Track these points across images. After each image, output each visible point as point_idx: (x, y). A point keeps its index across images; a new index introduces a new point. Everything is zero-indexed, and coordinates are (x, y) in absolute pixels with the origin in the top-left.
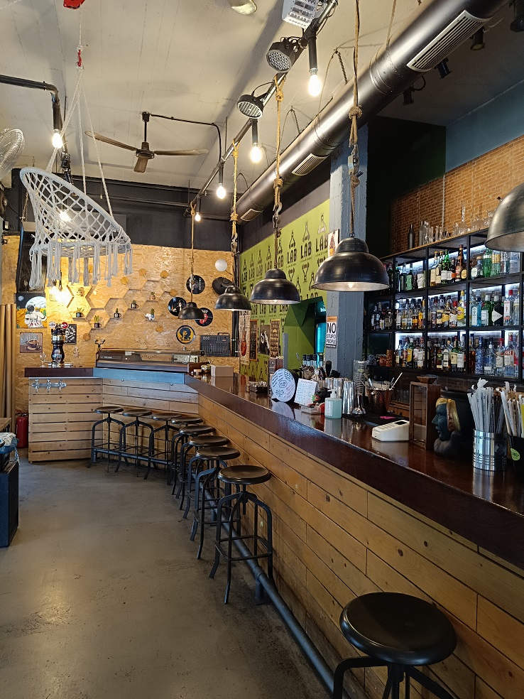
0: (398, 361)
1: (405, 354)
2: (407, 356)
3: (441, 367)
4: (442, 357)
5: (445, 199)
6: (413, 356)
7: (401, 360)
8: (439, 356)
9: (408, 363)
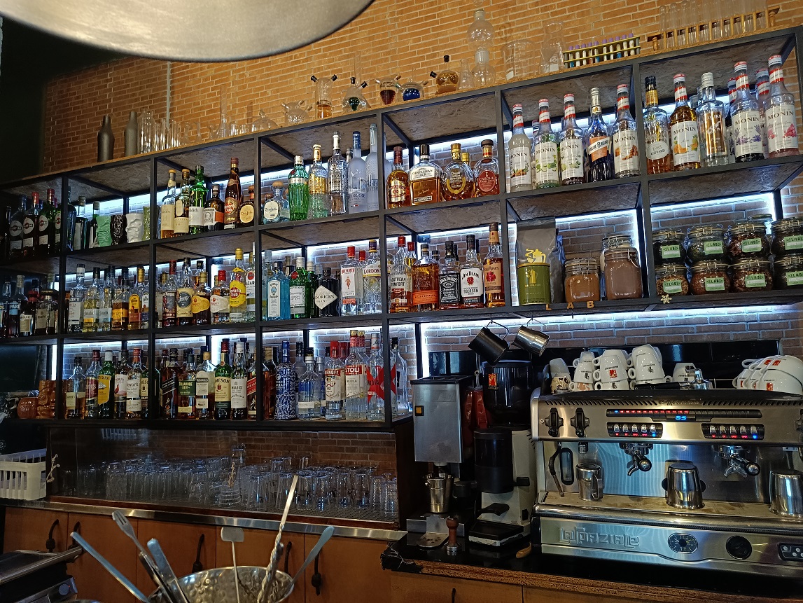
0: (71, 403)
1: (91, 387)
2: (96, 390)
3: (188, 410)
4: (193, 389)
5: (172, 88)
6: (113, 391)
7: (79, 401)
8: (185, 386)
9: (99, 408)
